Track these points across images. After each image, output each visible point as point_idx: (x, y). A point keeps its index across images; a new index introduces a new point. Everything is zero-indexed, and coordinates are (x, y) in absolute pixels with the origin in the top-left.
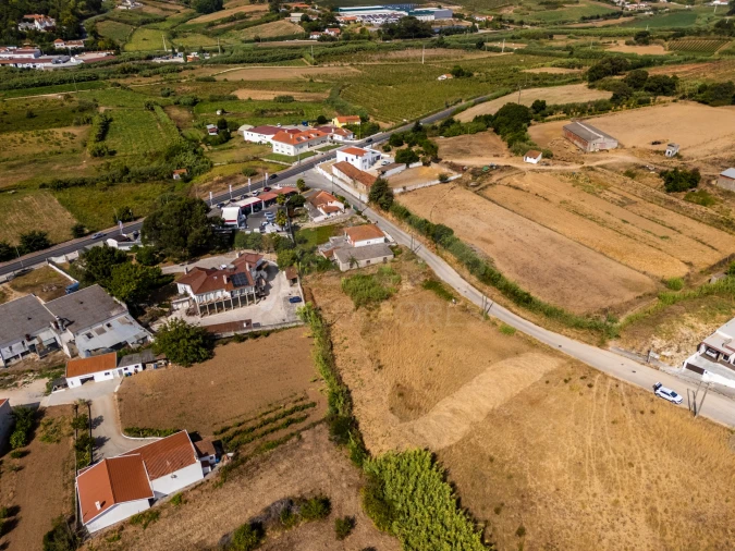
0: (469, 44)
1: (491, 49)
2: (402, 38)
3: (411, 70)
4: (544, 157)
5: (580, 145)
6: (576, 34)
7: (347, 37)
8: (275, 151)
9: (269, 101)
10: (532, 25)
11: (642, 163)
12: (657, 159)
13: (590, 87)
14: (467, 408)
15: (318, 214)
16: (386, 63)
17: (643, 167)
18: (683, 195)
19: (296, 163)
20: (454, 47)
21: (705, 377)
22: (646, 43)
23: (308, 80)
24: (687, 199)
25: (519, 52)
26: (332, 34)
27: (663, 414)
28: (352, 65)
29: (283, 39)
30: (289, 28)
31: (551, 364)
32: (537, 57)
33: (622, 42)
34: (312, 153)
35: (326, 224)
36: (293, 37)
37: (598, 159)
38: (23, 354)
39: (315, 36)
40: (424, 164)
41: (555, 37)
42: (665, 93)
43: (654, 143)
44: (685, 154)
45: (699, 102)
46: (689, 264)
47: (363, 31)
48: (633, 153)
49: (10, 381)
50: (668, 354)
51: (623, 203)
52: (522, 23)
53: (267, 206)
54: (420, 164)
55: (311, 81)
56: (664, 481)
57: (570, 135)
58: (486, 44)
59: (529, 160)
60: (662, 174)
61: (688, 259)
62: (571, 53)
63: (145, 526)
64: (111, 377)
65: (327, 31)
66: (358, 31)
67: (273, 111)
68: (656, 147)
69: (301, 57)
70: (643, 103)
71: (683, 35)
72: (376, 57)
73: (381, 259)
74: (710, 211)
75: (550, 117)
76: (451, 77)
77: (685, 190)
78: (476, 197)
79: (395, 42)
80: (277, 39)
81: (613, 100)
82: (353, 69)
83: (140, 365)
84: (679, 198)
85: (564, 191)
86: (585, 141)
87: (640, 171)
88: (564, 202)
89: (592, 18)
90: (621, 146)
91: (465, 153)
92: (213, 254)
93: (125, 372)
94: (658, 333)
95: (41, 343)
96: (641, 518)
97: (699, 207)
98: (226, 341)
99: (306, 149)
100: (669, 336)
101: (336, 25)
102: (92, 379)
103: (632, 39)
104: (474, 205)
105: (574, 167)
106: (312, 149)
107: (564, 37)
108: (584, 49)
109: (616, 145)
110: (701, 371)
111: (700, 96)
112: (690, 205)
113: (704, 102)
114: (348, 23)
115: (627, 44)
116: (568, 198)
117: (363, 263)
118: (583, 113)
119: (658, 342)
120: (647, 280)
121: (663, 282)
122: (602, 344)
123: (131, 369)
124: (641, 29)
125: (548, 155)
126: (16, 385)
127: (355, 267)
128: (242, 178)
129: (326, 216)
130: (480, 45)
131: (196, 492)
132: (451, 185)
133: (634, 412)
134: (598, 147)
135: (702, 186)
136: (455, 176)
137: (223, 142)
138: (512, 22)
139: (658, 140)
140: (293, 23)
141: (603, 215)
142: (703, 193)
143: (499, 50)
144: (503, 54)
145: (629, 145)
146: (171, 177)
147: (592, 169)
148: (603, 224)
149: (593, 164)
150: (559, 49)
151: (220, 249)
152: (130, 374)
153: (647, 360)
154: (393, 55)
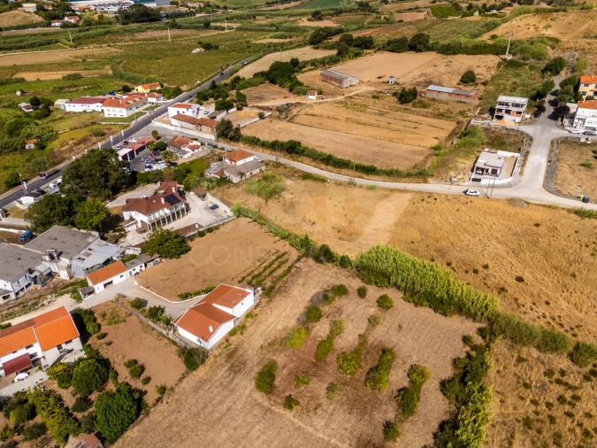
0: (199, 25)
1: (216, 28)
2: (138, 22)
3: (166, 47)
4: (318, 94)
5: (336, 84)
6: (270, 15)
7: (89, 23)
8: (106, 116)
9: (59, 80)
10: (234, 9)
11: (379, 90)
12: (386, 87)
13: (316, 48)
14: (381, 226)
15: (185, 153)
16: (138, 42)
17: (381, 92)
18: (411, 104)
19: (134, 122)
20: (186, 28)
21: (482, 183)
22: (320, 19)
23: (80, 60)
24: (414, 106)
25: (238, 29)
26: (73, 21)
27: (476, 201)
28: (109, 46)
29: (24, 27)
30: (26, 17)
31: (408, 196)
32: (254, 33)
33: (305, 19)
34: (140, 114)
35: (194, 158)
36: (34, 26)
37: (352, 91)
38: (27, 286)
39: (57, 24)
40: (238, 109)
41: (257, 17)
42: (368, 48)
43: (379, 78)
44: (400, 81)
45: (390, 51)
46: (436, 138)
47: (101, 17)
48: (370, 85)
49: (36, 304)
50: (460, 177)
51: (381, 114)
52: (225, 8)
53: (137, 154)
54: (234, 109)
55: (84, 61)
56: (494, 226)
57: (326, 78)
58: (211, 24)
59: (310, 97)
60: (395, 94)
61: (434, 136)
62: (277, 28)
63: (242, 334)
64: (124, 278)
65: (66, 19)
66: (96, 17)
67: (69, 87)
68: (381, 80)
69: (57, 42)
70: (357, 55)
71: (341, 12)
72: (127, 38)
73: (258, 170)
74: (429, 110)
75: (304, 69)
76: (203, 50)
77: (411, 101)
78: (290, 124)
79: (135, 26)
80: (18, 28)
81: (339, 54)
82: (113, 50)
83: (143, 265)
84: (409, 106)
85: (344, 113)
86: (340, 81)
87: (380, 94)
88: (347, 119)
89: (273, 3)
90: (361, 82)
91: (261, 98)
92: (125, 192)
93: (133, 273)
94: (450, 169)
95: (41, 274)
96: (494, 242)
97: (422, 109)
98: (192, 238)
99: (135, 111)
100: (456, 169)
101: (73, 13)
102: (111, 282)
103: (310, 17)
104: (294, 129)
105: (340, 98)
106: (140, 109)
107: (263, 17)
108: (284, 25)
109: (358, 81)
110: (479, 180)
111: (390, 48)
112: (418, 109)
113: (392, 51)
114: (84, 11)
115: (309, 20)
116: (349, 116)
117: (248, 175)
118: (324, 65)
119: (452, 173)
120: (423, 149)
121: (432, 148)
122: (425, 182)
123: (138, 269)
124: (315, 10)
125: (320, 93)
126: (43, 305)
127: (244, 178)
128: (94, 139)
129: (192, 152)
130: (207, 26)
131: (258, 309)
132: (267, 119)
133: (463, 204)
134: (349, 84)
135: (418, 97)
136: (267, 114)
137: (46, 116)
138: (218, 7)
139: (380, 76)
140: (29, 12)
141: (375, 122)
142: (420, 102)
143: (223, 29)
144: (227, 31)
145: (365, 80)
146: (24, 148)
147: (351, 97)
148: (378, 126)
149: (351, 94)
150: (266, 26)
151: (126, 188)
152: (138, 273)
153: (452, 183)
154: (141, 36)
